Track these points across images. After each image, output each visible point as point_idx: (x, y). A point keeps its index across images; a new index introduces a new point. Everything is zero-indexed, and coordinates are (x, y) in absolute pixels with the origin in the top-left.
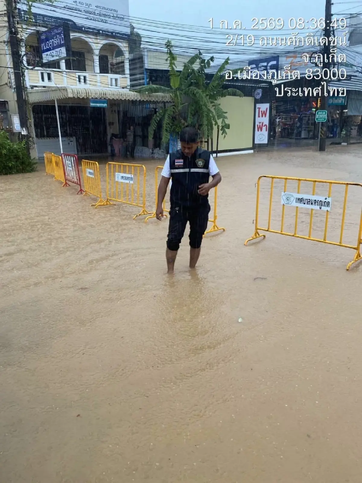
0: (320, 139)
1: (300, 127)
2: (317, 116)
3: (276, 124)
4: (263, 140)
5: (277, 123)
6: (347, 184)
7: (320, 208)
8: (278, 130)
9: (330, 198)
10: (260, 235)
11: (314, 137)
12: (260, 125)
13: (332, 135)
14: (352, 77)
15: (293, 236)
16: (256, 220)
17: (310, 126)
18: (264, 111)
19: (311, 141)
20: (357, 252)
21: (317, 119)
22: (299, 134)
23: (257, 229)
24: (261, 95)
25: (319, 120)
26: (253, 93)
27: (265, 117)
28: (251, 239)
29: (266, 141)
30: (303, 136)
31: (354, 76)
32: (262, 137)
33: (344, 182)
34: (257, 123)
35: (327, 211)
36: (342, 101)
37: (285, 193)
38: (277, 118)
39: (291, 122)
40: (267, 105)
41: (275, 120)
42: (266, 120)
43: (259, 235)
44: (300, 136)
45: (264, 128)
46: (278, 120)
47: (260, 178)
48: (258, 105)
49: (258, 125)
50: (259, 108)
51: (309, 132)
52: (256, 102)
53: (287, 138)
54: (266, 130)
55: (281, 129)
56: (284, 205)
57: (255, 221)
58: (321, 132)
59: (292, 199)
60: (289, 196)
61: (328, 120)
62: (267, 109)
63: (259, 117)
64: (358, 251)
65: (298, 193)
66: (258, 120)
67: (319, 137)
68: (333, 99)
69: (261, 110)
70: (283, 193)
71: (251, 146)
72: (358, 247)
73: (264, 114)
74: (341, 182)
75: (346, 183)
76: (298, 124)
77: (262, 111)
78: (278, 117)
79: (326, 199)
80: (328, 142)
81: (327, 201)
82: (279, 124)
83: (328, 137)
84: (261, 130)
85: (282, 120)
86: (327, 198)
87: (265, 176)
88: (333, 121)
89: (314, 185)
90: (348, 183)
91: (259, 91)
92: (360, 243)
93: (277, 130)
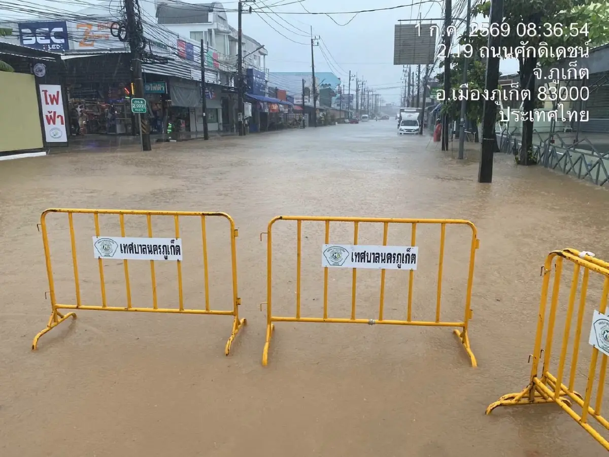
0: (143, 135)
1: (113, 119)
2: (133, 106)
3: (78, 115)
4: (60, 137)
5: (80, 113)
6: (203, 214)
7: (166, 258)
8: (82, 122)
9: (179, 240)
10: (65, 316)
11: (135, 132)
12: (51, 116)
13: (156, 130)
14: (169, 61)
15: (127, 310)
16: (52, 291)
17: (126, 118)
18: (54, 96)
19: (131, 138)
20: (235, 320)
21: (134, 109)
22: (113, 128)
23: (55, 308)
24: (44, 71)
25: (137, 111)
26: (31, 69)
27: (57, 103)
28: (48, 329)
29: (64, 139)
30: (119, 131)
31: (170, 59)
32: (58, 133)
33: (198, 213)
34: (45, 113)
35: (178, 260)
36: (162, 89)
37: (100, 238)
38: (77, 107)
39: (99, 112)
40: (58, 88)
41: (74, 109)
42: (59, 109)
43: (62, 317)
44: (115, 131)
45: (58, 120)
46: (79, 109)
47: (44, 213)
48: (43, 87)
49: (47, 116)
50: (45, 92)
51: (126, 126)
52: (39, 81)
53: (97, 133)
54: (62, 124)
55: (87, 122)
56: (99, 258)
57: (48, 294)
58: (142, 126)
59: (114, 247)
60: (108, 243)
61: (148, 112)
62: (58, 92)
63: (47, 103)
64: (236, 317)
65: (123, 236)
66: (46, 109)
67: (141, 133)
68: (150, 86)
69: (48, 94)
70: (95, 239)
71: (41, 146)
72: (235, 311)
73: (54, 100)
74: (193, 212)
75: (201, 213)
76: (110, 116)
77: (50, 95)
78: (79, 106)
79: (173, 241)
80: (153, 139)
81: (175, 245)
82: (82, 115)
83: (152, 133)
84: (54, 123)
85: (86, 109)
86: (175, 239)
87: (54, 209)
88: (155, 113)
89: (149, 221)
90: (204, 212)
91: (40, 66)
92: (237, 305)
93: (80, 123)
